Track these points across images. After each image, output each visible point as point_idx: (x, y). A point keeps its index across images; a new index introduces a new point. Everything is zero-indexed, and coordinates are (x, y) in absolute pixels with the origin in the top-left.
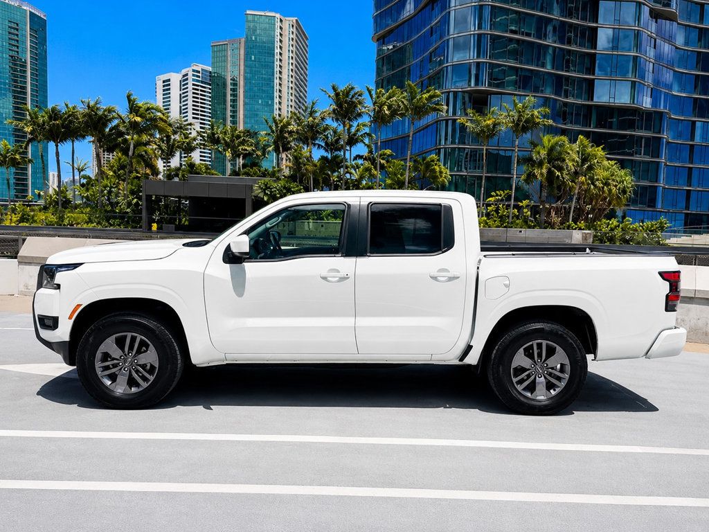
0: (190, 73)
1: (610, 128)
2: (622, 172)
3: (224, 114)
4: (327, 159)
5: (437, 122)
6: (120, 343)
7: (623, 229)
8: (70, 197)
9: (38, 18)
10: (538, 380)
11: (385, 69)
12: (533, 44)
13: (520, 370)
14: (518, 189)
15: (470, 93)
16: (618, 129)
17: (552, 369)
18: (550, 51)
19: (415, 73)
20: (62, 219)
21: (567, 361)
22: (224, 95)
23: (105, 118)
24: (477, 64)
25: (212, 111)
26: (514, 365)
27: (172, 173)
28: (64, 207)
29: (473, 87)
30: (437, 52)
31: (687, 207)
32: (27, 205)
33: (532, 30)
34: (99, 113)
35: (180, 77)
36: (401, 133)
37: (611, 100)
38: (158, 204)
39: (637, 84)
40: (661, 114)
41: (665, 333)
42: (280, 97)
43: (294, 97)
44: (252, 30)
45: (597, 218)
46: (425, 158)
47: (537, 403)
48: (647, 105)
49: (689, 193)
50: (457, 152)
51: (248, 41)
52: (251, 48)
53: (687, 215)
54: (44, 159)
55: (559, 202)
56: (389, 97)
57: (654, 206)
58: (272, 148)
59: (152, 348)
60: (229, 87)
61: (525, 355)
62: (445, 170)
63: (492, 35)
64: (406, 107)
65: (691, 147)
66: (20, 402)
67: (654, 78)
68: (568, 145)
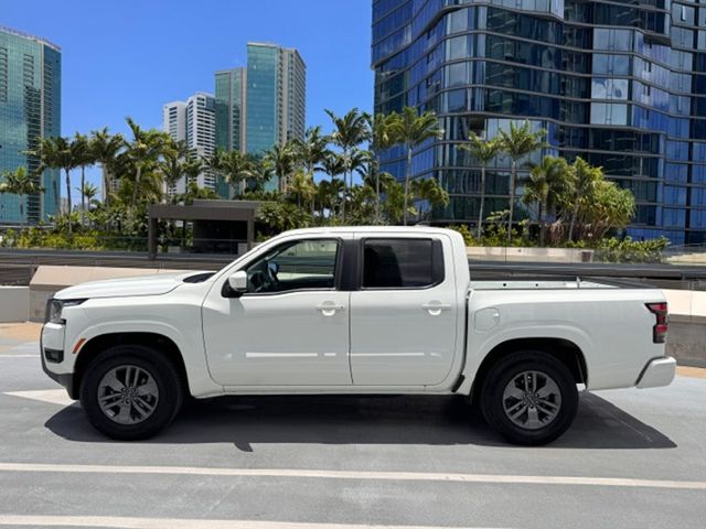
0: (195, 101)
1: (608, 149)
2: (622, 193)
3: (227, 140)
4: (328, 183)
5: (435, 145)
6: (121, 376)
7: (623, 248)
8: (80, 221)
9: (53, 51)
10: (530, 410)
11: (383, 95)
12: (528, 70)
13: (512, 401)
14: (516, 209)
15: (467, 116)
16: (615, 150)
17: (544, 399)
18: (546, 76)
19: (412, 98)
20: (71, 241)
21: (557, 392)
22: (227, 121)
23: (113, 147)
24: (474, 89)
25: (217, 136)
26: (505, 397)
27: (178, 198)
28: (74, 230)
29: (469, 111)
30: (434, 77)
31: (687, 225)
32: (39, 229)
33: (528, 56)
34: (108, 141)
35: (186, 104)
36: (399, 155)
37: (608, 122)
38: (163, 227)
39: (633, 107)
40: (658, 136)
41: (655, 363)
42: (281, 123)
43: (293, 124)
44: (253, 60)
45: (597, 236)
46: (423, 180)
47: (529, 433)
48: (643, 126)
49: (688, 211)
50: (454, 174)
51: (250, 70)
52: (253, 76)
53: (687, 232)
54: (56, 185)
55: (559, 222)
56: (388, 123)
57: (654, 224)
58: (274, 172)
59: (151, 379)
60: (232, 114)
61: (517, 386)
62: (443, 192)
63: (487, 62)
64: (405, 133)
65: (690, 166)
66: (28, 433)
67: (650, 100)
68: (566, 166)
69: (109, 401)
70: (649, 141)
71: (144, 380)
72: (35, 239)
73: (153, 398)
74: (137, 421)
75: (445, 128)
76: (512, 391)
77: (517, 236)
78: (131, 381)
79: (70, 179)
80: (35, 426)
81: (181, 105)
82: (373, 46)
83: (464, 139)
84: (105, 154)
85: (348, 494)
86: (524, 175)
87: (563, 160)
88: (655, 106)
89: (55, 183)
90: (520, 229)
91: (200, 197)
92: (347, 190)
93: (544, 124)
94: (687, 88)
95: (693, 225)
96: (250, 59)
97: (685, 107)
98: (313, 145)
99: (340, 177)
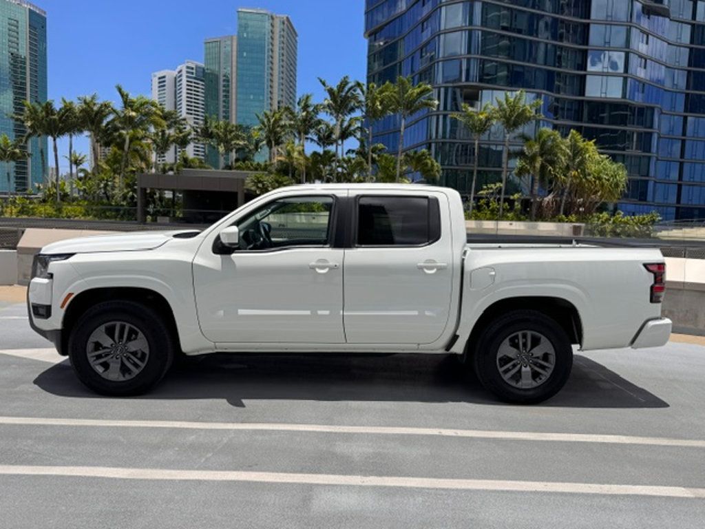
0: (184, 70)
1: (602, 123)
2: (615, 166)
3: (217, 109)
4: (319, 154)
5: (428, 116)
6: (110, 332)
7: (614, 222)
8: (68, 190)
9: (38, 15)
10: (523, 369)
11: (376, 64)
12: (524, 40)
13: (506, 360)
14: (508, 182)
15: (461, 87)
16: (609, 124)
17: (538, 358)
18: (542, 47)
19: (406, 68)
20: (59, 210)
21: (551, 351)
22: (217, 90)
23: (101, 114)
24: (469, 60)
25: (206, 105)
26: (499, 355)
27: (167, 168)
28: (62, 200)
29: (463, 82)
30: (428, 47)
31: (678, 201)
32: (27, 199)
33: (524, 26)
34: (95, 108)
35: (175, 73)
36: (392, 128)
37: (603, 95)
38: (152, 197)
39: (629, 80)
40: (652, 109)
41: (651, 323)
42: (271, 93)
43: (284, 93)
44: (244, 27)
45: (589, 211)
46: (416, 152)
47: (522, 393)
48: (638, 100)
49: (680, 187)
50: (447, 147)
51: (240, 38)
52: (243, 45)
53: (678, 208)
54: (43, 154)
55: (550, 197)
56: (381, 92)
57: (645, 200)
58: (264, 142)
59: (141, 335)
60: (222, 83)
61: (511, 345)
62: (436, 164)
63: (483, 31)
64: (398, 102)
65: (683, 142)
66: (17, 389)
67: (646, 73)
68: (559, 139)
69: (99, 357)
70: (643, 114)
71: (134, 336)
72: (23, 208)
73: (143, 354)
74: (128, 377)
75: (439, 99)
76: (506, 350)
77: (509, 211)
78: (121, 336)
79: (58, 146)
80: (24, 383)
81: (170, 74)
82: (367, 13)
83: (457, 110)
84: (92, 122)
85: (341, 448)
86: (517, 148)
87: (557, 133)
88: (651, 80)
89: (42, 152)
90: (511, 202)
91: (190, 167)
92: (338, 161)
93: (538, 96)
94: (684, 62)
95: (684, 201)
96: (240, 26)
97: (681, 81)
98: (304, 114)
99: (332, 148)
